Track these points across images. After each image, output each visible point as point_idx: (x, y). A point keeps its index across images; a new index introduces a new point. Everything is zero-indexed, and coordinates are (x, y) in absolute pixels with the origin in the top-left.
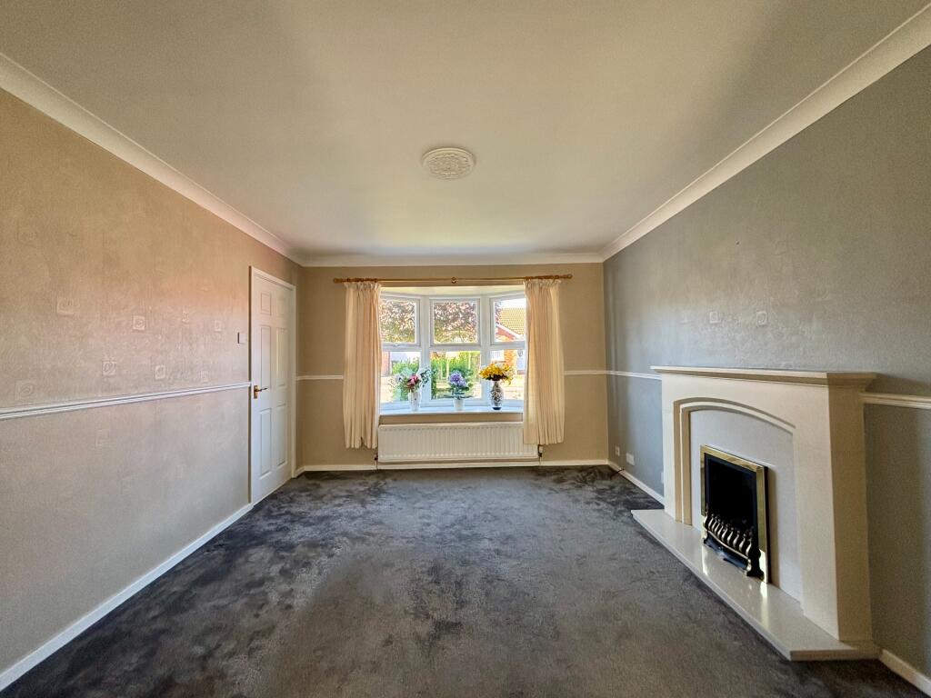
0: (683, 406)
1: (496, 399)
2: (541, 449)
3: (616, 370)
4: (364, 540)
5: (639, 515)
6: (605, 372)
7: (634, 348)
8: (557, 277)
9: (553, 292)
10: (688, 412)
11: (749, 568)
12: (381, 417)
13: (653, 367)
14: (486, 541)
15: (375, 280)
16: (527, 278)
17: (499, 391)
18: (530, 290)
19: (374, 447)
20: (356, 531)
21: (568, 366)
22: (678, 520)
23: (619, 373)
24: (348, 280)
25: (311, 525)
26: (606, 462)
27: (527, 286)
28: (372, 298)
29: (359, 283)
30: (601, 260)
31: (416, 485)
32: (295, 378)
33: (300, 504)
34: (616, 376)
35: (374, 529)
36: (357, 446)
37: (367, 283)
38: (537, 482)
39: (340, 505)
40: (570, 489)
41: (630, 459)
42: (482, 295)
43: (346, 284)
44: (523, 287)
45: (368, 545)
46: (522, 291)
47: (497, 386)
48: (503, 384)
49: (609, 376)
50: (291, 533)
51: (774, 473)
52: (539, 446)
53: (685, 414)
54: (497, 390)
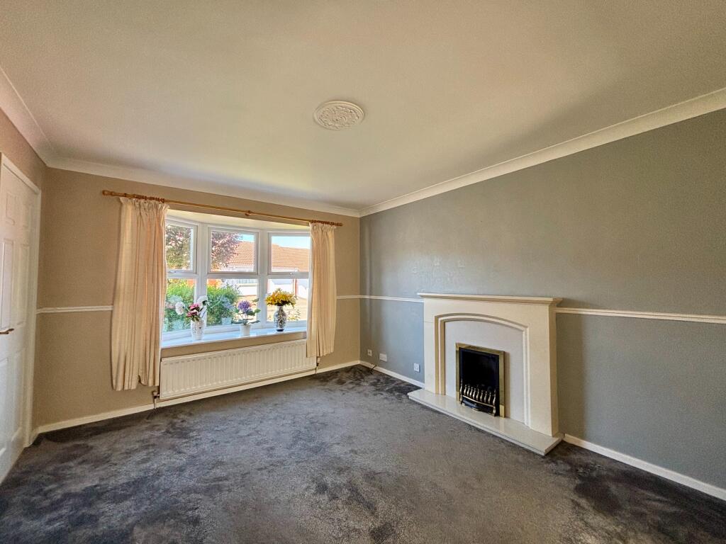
0: (440, 319)
1: (281, 322)
2: (319, 359)
3: (371, 295)
4: (219, 489)
5: (413, 395)
6: (359, 296)
7: (388, 280)
8: (333, 224)
9: (331, 235)
10: (444, 323)
11: (494, 411)
12: (162, 349)
13: (419, 294)
14: (336, 446)
15: (163, 201)
16: (312, 222)
17: (284, 315)
18: (314, 232)
19: (157, 384)
20: (198, 482)
21: (339, 293)
22: (437, 393)
23: (373, 297)
24: (125, 195)
25: (125, 497)
26: (359, 362)
27: (313, 228)
28: (159, 219)
29: (142, 201)
30: (358, 216)
31: (220, 415)
32: (35, 312)
33: (81, 478)
34: (371, 299)
35: (219, 472)
36: (134, 387)
37: (153, 202)
38: (326, 387)
39: (145, 461)
40: (353, 387)
41: (383, 357)
42: (261, 229)
43: (122, 199)
44: (310, 227)
45: (229, 491)
46: (309, 230)
47: (282, 311)
48: (286, 308)
49: (362, 300)
50: (102, 520)
51: (508, 354)
52: (317, 357)
53: (441, 324)
54: (281, 314)
